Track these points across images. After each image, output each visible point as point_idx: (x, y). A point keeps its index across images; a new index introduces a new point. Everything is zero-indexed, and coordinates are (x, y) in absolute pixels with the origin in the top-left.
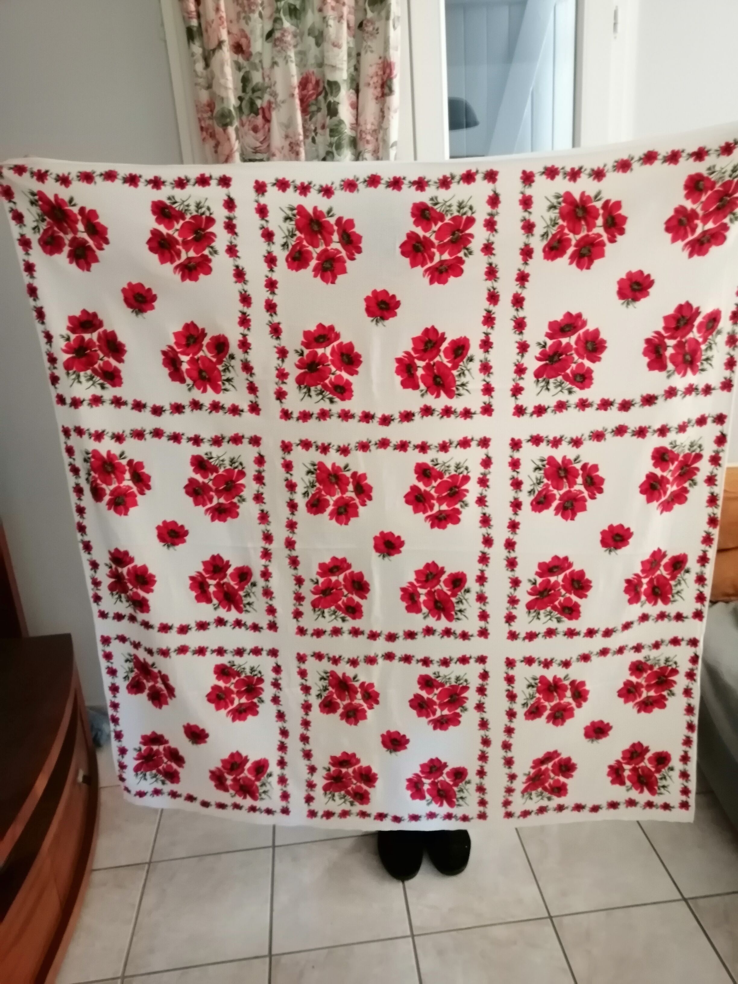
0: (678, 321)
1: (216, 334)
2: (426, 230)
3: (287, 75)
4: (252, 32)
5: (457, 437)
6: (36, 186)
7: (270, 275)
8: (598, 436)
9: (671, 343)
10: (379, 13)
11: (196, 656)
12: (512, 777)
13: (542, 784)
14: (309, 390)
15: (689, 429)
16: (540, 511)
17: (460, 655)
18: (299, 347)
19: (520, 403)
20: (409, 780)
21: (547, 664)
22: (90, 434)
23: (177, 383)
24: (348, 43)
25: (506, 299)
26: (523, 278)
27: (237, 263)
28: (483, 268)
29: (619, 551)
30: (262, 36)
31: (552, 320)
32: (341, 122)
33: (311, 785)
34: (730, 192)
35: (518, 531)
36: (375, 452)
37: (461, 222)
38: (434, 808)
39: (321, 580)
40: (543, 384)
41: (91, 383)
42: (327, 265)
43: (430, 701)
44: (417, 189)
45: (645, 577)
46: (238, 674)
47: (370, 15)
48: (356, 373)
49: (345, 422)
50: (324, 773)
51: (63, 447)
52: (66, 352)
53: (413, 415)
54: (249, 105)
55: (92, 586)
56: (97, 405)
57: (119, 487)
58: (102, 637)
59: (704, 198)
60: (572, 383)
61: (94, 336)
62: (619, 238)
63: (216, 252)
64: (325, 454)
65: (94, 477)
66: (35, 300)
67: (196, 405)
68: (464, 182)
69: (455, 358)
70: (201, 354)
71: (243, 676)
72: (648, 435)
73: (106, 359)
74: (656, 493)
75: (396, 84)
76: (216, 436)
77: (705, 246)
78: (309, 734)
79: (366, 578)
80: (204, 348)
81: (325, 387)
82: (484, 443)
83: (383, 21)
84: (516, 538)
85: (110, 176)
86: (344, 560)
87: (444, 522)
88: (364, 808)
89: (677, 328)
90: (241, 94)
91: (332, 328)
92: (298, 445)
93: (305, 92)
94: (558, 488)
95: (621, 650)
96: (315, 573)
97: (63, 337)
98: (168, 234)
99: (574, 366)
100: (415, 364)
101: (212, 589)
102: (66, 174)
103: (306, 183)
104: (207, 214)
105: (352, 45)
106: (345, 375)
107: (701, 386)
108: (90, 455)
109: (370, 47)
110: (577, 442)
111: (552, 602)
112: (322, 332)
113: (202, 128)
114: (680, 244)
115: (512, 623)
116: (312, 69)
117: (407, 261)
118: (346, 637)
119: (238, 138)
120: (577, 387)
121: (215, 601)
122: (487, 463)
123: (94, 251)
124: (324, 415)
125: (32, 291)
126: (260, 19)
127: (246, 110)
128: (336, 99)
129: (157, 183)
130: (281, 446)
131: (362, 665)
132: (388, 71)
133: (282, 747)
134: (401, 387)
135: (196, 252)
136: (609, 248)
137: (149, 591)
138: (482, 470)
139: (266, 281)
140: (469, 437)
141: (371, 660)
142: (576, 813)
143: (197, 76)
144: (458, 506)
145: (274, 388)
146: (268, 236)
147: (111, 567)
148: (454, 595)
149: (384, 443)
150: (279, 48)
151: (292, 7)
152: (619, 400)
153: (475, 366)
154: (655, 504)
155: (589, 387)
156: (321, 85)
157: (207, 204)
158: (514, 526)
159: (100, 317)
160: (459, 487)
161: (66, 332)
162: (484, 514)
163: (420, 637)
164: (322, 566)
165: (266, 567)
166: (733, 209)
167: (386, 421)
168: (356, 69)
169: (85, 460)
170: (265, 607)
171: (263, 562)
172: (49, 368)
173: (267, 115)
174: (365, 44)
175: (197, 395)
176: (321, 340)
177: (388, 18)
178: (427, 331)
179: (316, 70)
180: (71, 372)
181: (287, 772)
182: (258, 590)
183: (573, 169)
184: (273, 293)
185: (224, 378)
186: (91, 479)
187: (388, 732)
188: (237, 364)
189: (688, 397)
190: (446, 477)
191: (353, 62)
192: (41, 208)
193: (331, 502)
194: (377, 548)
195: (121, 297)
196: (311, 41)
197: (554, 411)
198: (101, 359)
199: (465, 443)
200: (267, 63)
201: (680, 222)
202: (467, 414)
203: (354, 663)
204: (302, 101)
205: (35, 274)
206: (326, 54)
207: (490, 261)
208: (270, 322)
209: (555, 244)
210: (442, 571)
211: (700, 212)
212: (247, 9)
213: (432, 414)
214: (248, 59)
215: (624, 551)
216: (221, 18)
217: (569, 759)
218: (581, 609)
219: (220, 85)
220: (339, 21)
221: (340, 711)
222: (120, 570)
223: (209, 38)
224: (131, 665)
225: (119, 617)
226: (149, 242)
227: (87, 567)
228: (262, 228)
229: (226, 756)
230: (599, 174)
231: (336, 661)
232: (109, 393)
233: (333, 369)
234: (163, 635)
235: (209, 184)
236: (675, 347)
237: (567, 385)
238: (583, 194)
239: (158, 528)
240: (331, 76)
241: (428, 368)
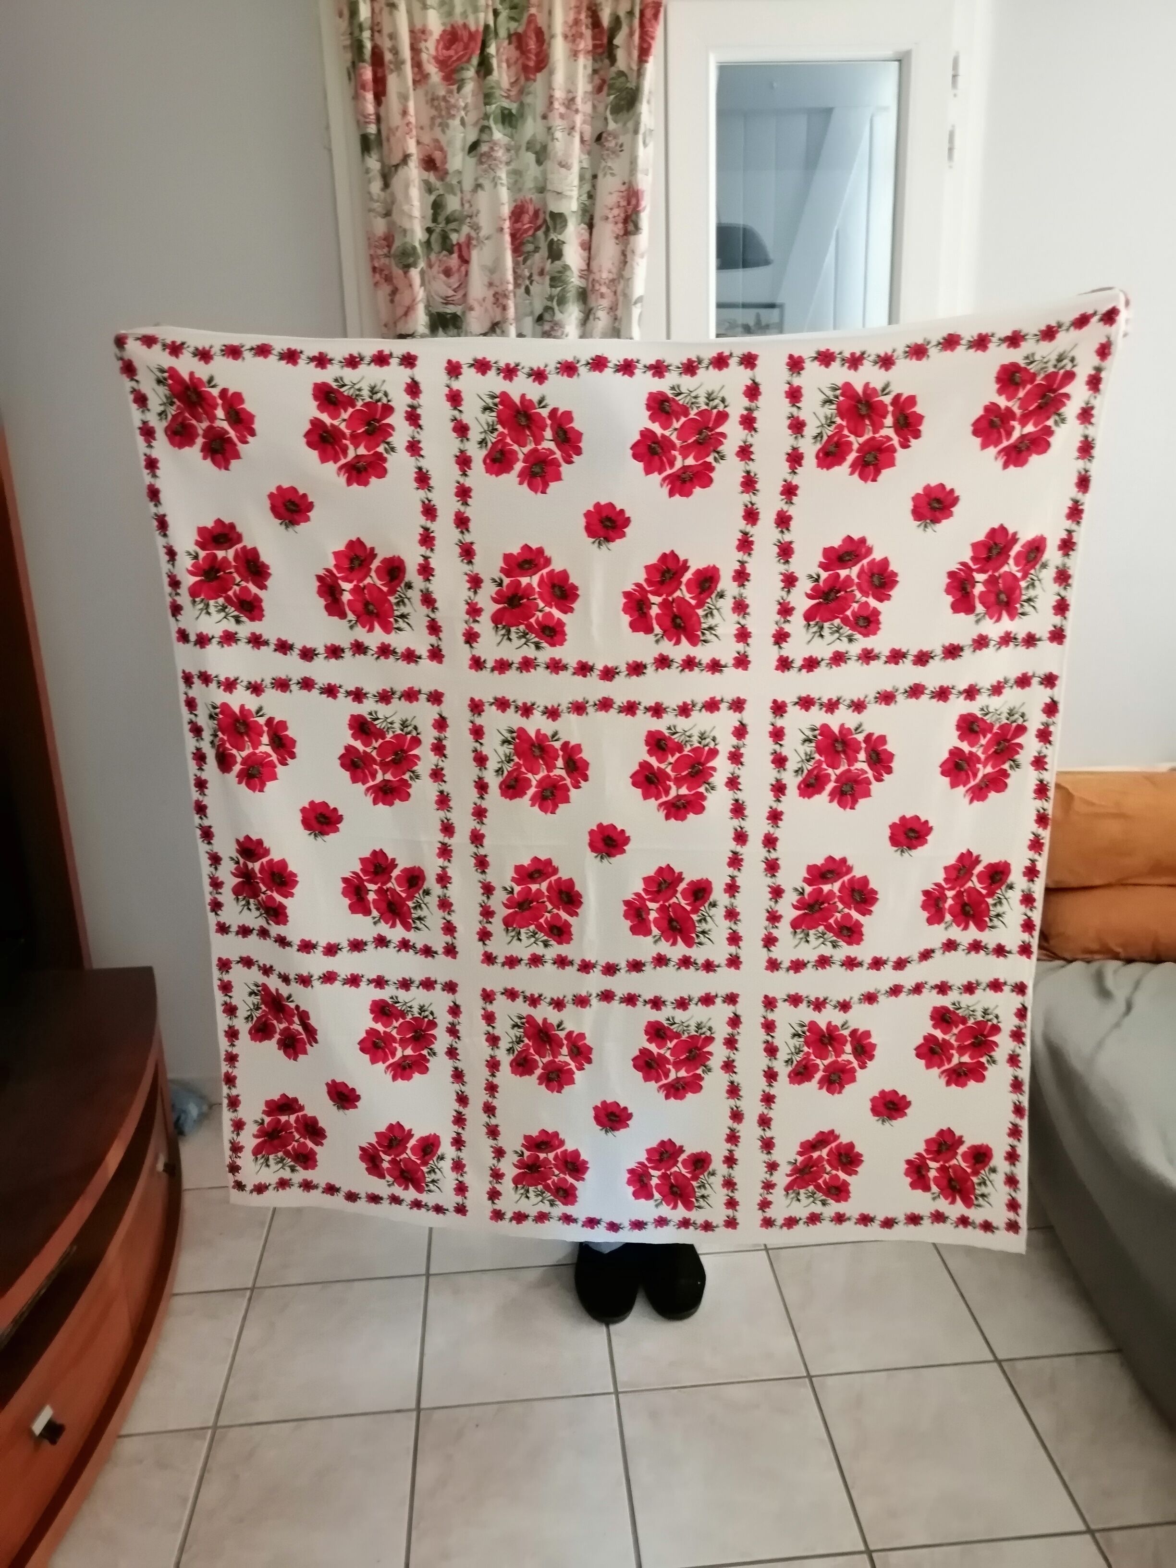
0: (990, 549)
1: (389, 555)
2: (665, 427)
3: (496, 202)
4: (449, 143)
5: (702, 698)
6: (167, 360)
7: (461, 480)
8: (887, 698)
9: (980, 577)
10: (625, 124)
11: (347, 986)
12: (772, 1167)
13: (814, 1180)
14: (509, 632)
15: (1006, 691)
16: (810, 796)
17: (702, 993)
18: (498, 575)
19: (784, 653)
20: (631, 1171)
21: (818, 1005)
22: (219, 682)
23: (336, 619)
24: (581, 162)
25: (767, 518)
26: (789, 491)
27: (419, 464)
28: (739, 477)
29: (913, 852)
30: (463, 149)
31: (828, 545)
32: (566, 268)
33: (497, 1175)
34: (1055, 386)
35: (780, 823)
36: (594, 716)
37: (710, 417)
38: (665, 1211)
39: (517, 889)
40: (815, 629)
41: (223, 614)
42: (537, 469)
43: (662, 1059)
44: (654, 375)
45: (950, 889)
46: (403, 1014)
47: (612, 126)
48: (571, 610)
49: (554, 675)
50: (516, 1158)
51: (183, 698)
52: (192, 573)
53: (645, 667)
54: (440, 241)
55: (211, 889)
56: (230, 645)
57: (254, 754)
58: (220, 959)
59: (1021, 394)
60: (853, 628)
61: (230, 554)
62: (913, 442)
63: (393, 449)
64: (528, 717)
65: (222, 739)
66: (156, 505)
67: (359, 648)
68: (714, 367)
69: (701, 593)
70: (368, 580)
71: (409, 1017)
72: (952, 697)
73: (243, 584)
74: (963, 776)
75: (645, 219)
76: (384, 690)
77: (1024, 454)
78: (495, 1103)
79: (578, 888)
80: (373, 574)
81: (530, 627)
82: (738, 705)
83: (629, 136)
84: (777, 833)
85: (263, 351)
86: (549, 862)
87: (683, 811)
88: (569, 1210)
89: (988, 559)
90: (430, 224)
91: (540, 551)
92: (491, 704)
93: (518, 225)
94: (834, 766)
95: (918, 989)
96: (509, 878)
97: (189, 554)
98: (332, 425)
99: (855, 606)
100: (648, 599)
101: (371, 896)
102: (207, 348)
103: (512, 365)
104: (385, 400)
105: (585, 165)
106: (557, 613)
107: (1021, 635)
108: (218, 710)
109: (610, 168)
110: (858, 706)
111: (826, 919)
112: (528, 556)
113: (374, 269)
114: (992, 451)
115: (772, 948)
116: (530, 195)
117: (640, 466)
118: (549, 968)
119: (423, 284)
120: (860, 633)
121: (375, 913)
122: (741, 732)
123: (235, 445)
124: (527, 664)
125: (154, 494)
126: (461, 128)
127: (436, 246)
128: (561, 237)
129: (321, 361)
130: (469, 706)
131: (570, 1008)
132: (634, 202)
133: (459, 1120)
134: (630, 630)
135: (368, 448)
136: (901, 454)
137: (288, 895)
138: (734, 741)
139: (457, 488)
140: (718, 698)
141: (582, 1001)
142: (861, 1227)
143: (372, 199)
144: (702, 789)
145: (462, 627)
146: (461, 430)
147: (237, 862)
148: (696, 910)
149: (605, 704)
150: (485, 166)
151: (506, 112)
152: (914, 651)
153: (726, 604)
154: (961, 790)
155: (875, 633)
156: (541, 216)
157: (383, 388)
158: (775, 817)
159: (239, 529)
160: (703, 764)
161: (193, 548)
162: (737, 801)
163: (648, 968)
164: (519, 869)
165: (443, 868)
166: (1058, 409)
167: (608, 674)
168: (591, 196)
169: (211, 717)
170: (441, 923)
171: (441, 862)
172: (170, 595)
173: (465, 253)
174: (603, 164)
175: (361, 634)
176: (527, 566)
177: (636, 132)
178: (664, 557)
179: (535, 196)
180: (197, 599)
181: (465, 1155)
182: (432, 901)
183: (853, 354)
184: (465, 504)
185: (397, 613)
186: (217, 742)
187: (604, 1103)
188: (415, 595)
189: (1003, 649)
190: (687, 750)
191: (587, 187)
192: (171, 388)
193: (534, 783)
194: (593, 847)
195: (267, 504)
196: (531, 157)
197: (830, 665)
198: (238, 585)
199: (712, 706)
200: (468, 185)
201: (991, 424)
202: (715, 666)
203: (558, 1004)
204: (513, 236)
205: (158, 472)
206: (549, 176)
207: (748, 468)
208: (460, 541)
209: (832, 449)
210: (680, 878)
211: (1018, 412)
212: (444, 113)
213: (669, 667)
214: (442, 179)
215: (920, 852)
216: (408, 124)
217: (851, 1146)
218: (864, 930)
219: (403, 212)
220: (569, 134)
221: (538, 1072)
222: (250, 865)
223: (390, 150)
224: (256, 999)
225: (245, 931)
226: (307, 435)
227: (205, 862)
228: (454, 419)
229: (382, 1128)
230: (886, 362)
231: (534, 1001)
232: (246, 628)
233: (541, 605)
234: (303, 955)
235: (388, 364)
236: (986, 583)
237: (846, 630)
238: (867, 385)
239: (303, 810)
240: (555, 206)
241: (664, 605)
